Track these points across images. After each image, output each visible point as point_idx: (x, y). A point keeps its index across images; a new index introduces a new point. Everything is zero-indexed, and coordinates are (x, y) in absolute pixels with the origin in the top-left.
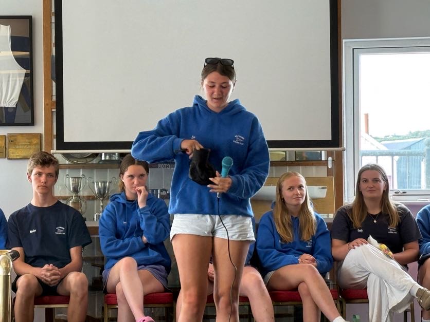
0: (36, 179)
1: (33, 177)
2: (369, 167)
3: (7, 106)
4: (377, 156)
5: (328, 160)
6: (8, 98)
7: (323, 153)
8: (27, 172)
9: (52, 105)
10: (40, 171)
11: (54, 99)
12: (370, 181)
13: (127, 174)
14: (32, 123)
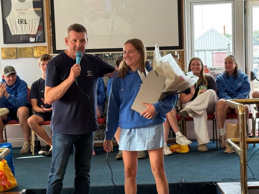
0: (42, 67)
1: (41, 66)
2: (196, 58)
3: (32, 34)
5: (177, 56)
6: (33, 30)
7: (176, 52)
8: (39, 64)
9: (50, 33)
10: (44, 63)
11: (51, 31)
12: (196, 65)
14: (44, 41)
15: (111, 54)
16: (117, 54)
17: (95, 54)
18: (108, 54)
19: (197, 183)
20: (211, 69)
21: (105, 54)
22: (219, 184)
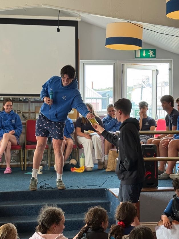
4: (91, 99)
13: (6, 105)
15: (24, 98)
16: (30, 98)
17: (12, 98)
18: (23, 98)
19: (94, 189)
20: (97, 112)
21: (20, 98)
22: (110, 189)
